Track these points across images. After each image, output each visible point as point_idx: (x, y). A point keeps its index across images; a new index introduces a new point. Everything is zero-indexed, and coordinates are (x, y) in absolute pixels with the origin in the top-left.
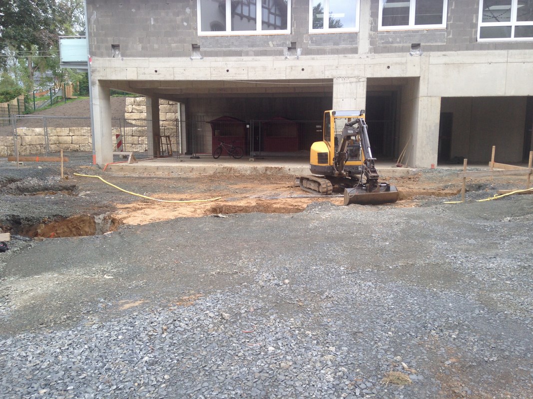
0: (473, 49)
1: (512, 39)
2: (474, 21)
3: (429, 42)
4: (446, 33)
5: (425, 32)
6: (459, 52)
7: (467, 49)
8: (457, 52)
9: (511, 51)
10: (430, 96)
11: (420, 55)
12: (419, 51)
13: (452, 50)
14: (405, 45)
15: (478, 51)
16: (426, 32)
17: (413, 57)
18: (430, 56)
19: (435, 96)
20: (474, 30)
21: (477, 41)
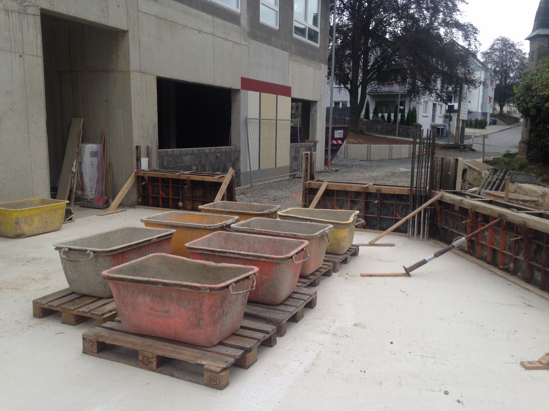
9: (216, 19)
10: (144, 73)
19: (149, 74)
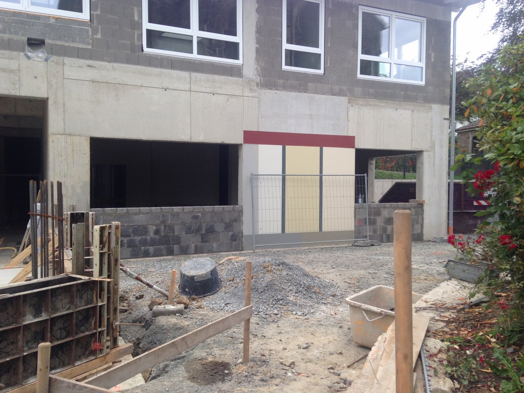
0: (138, 63)
1: (195, 56)
2: (136, 18)
3: (60, 39)
4: (90, 30)
5: (52, 21)
6: (115, 65)
7: (128, 61)
8: (112, 64)
9: (194, 74)
11: (46, 60)
12: (42, 52)
13: (102, 60)
14: (15, 37)
15: (146, 68)
16: (54, 20)
17: (31, 61)
18: (64, 64)
19: (79, 135)
20: (136, 32)
21: (143, 51)
